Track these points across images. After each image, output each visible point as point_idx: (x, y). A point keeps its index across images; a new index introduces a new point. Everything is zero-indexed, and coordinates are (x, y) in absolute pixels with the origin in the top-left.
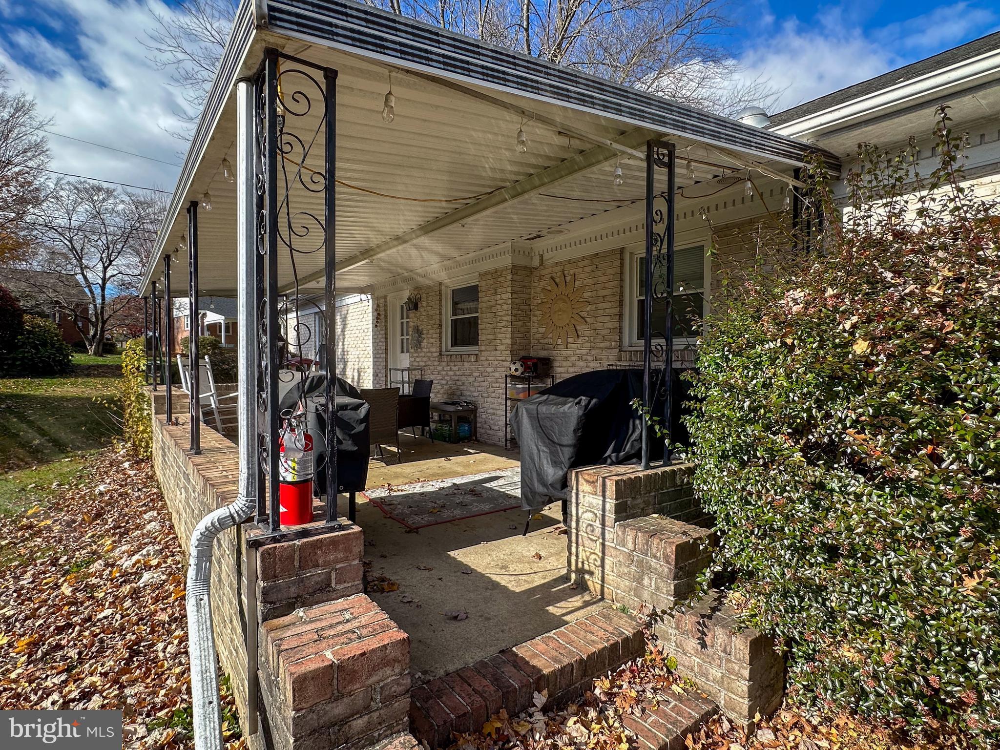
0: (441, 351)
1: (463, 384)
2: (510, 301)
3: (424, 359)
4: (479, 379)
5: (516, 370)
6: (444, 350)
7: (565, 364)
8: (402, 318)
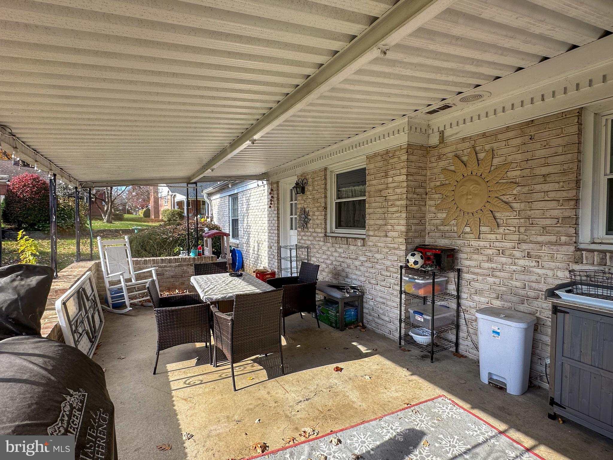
0: (326, 232)
1: (349, 266)
2: (405, 184)
3: (310, 238)
4: (366, 264)
5: (416, 263)
6: (328, 231)
7: (475, 257)
8: (292, 200)
